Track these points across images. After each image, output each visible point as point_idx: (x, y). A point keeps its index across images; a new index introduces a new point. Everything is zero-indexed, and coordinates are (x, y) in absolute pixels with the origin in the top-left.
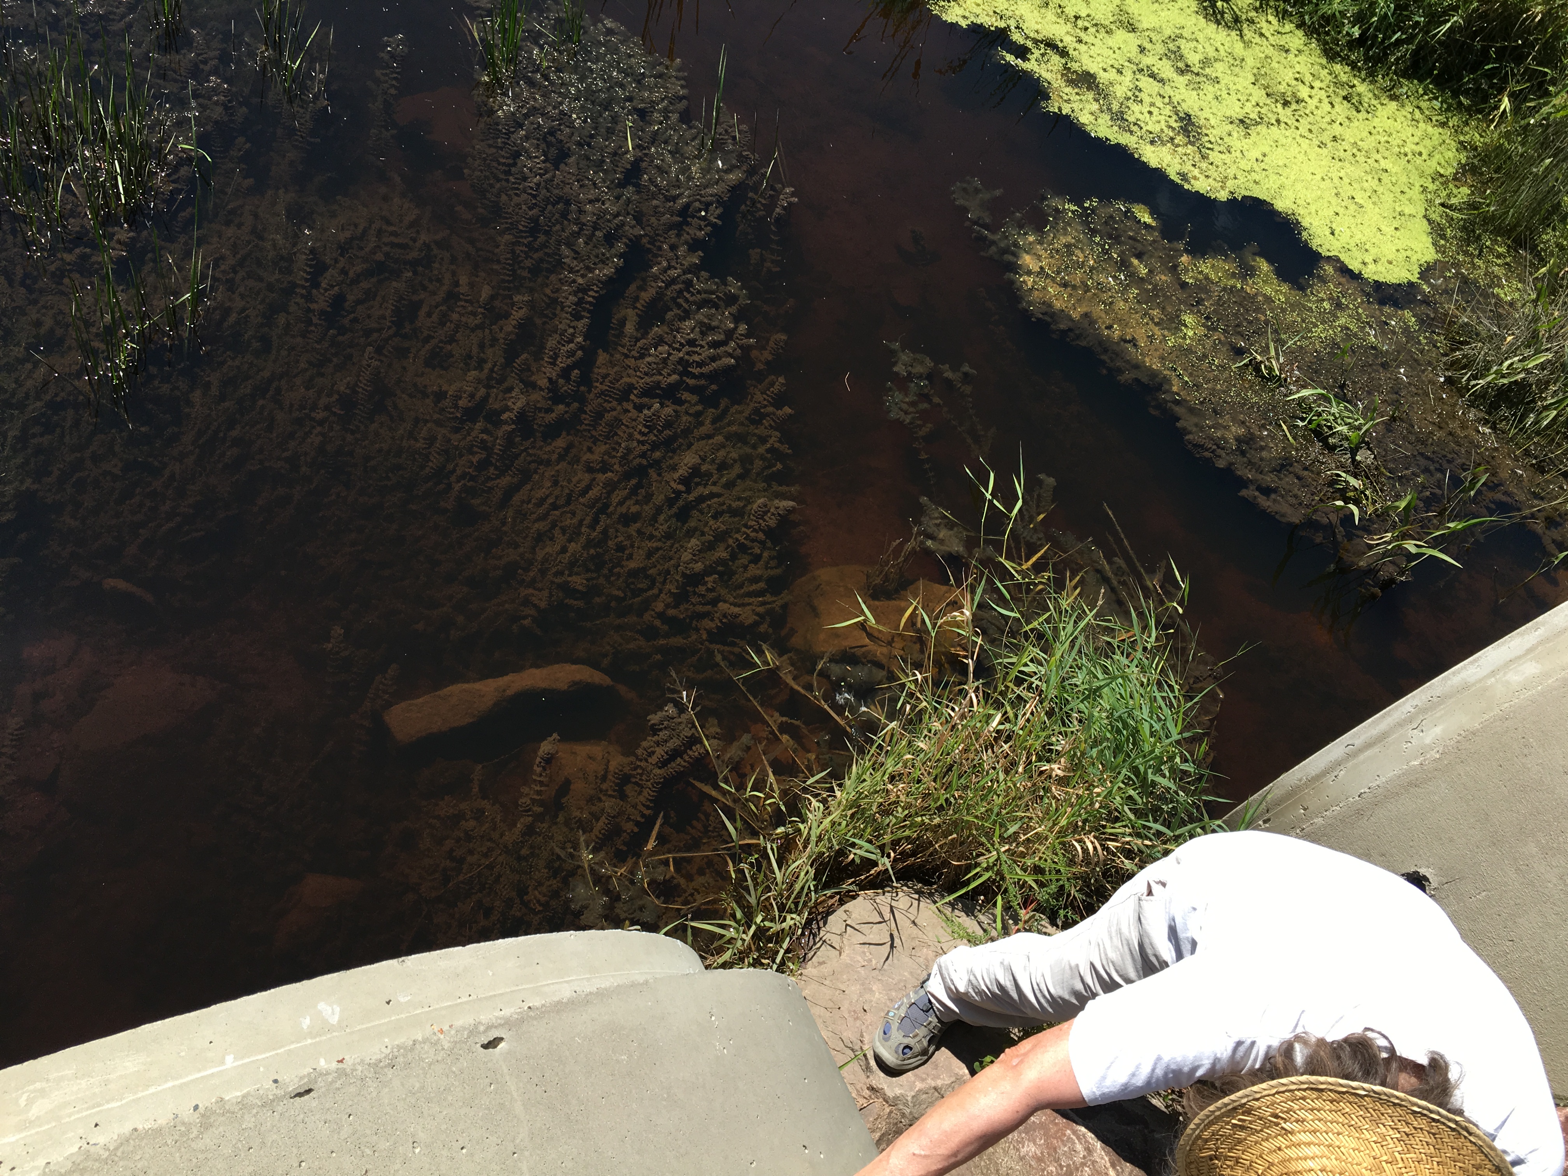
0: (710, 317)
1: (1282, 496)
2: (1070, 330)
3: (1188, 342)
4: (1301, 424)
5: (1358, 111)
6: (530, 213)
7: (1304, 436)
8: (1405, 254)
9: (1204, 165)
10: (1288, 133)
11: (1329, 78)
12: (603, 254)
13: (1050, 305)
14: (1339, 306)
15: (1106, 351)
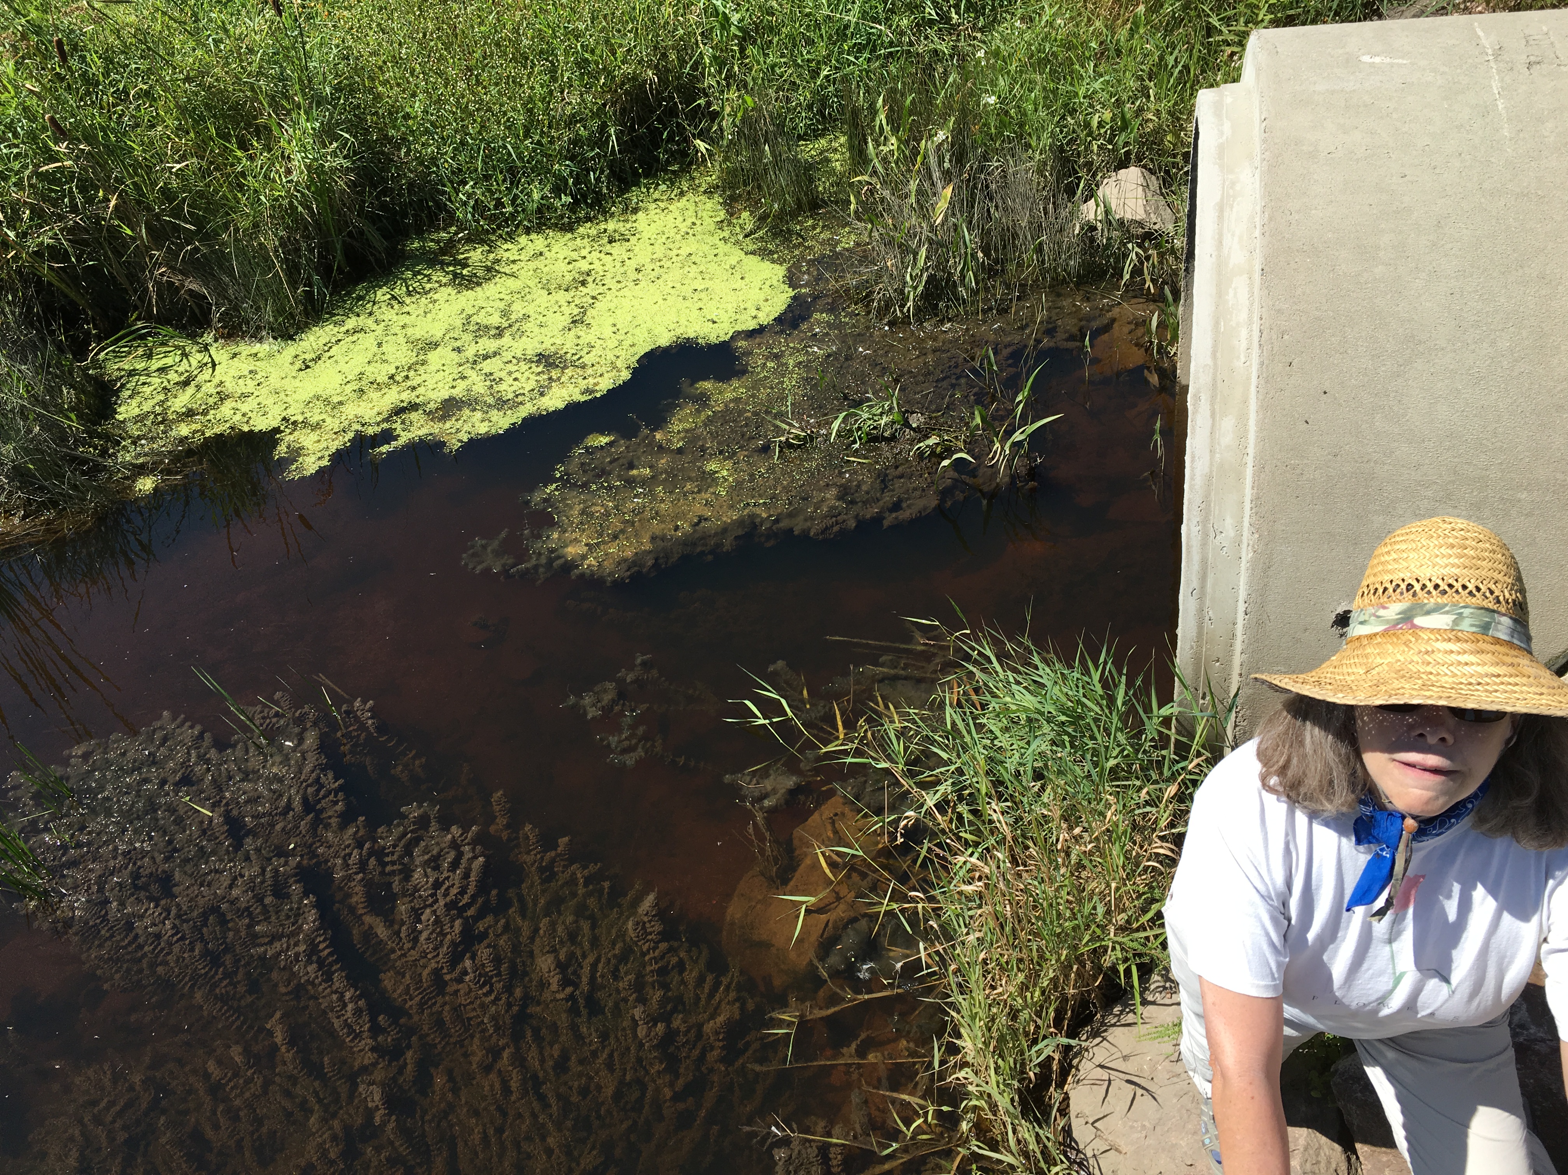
0: (426, 851)
1: (908, 499)
2: (656, 559)
3: (731, 479)
4: (857, 446)
5: (628, 240)
6: (197, 952)
7: (869, 451)
8: (767, 286)
9: (590, 371)
10: (608, 297)
11: (586, 240)
12: (291, 909)
13: (625, 560)
14: (777, 357)
15: (694, 544)
